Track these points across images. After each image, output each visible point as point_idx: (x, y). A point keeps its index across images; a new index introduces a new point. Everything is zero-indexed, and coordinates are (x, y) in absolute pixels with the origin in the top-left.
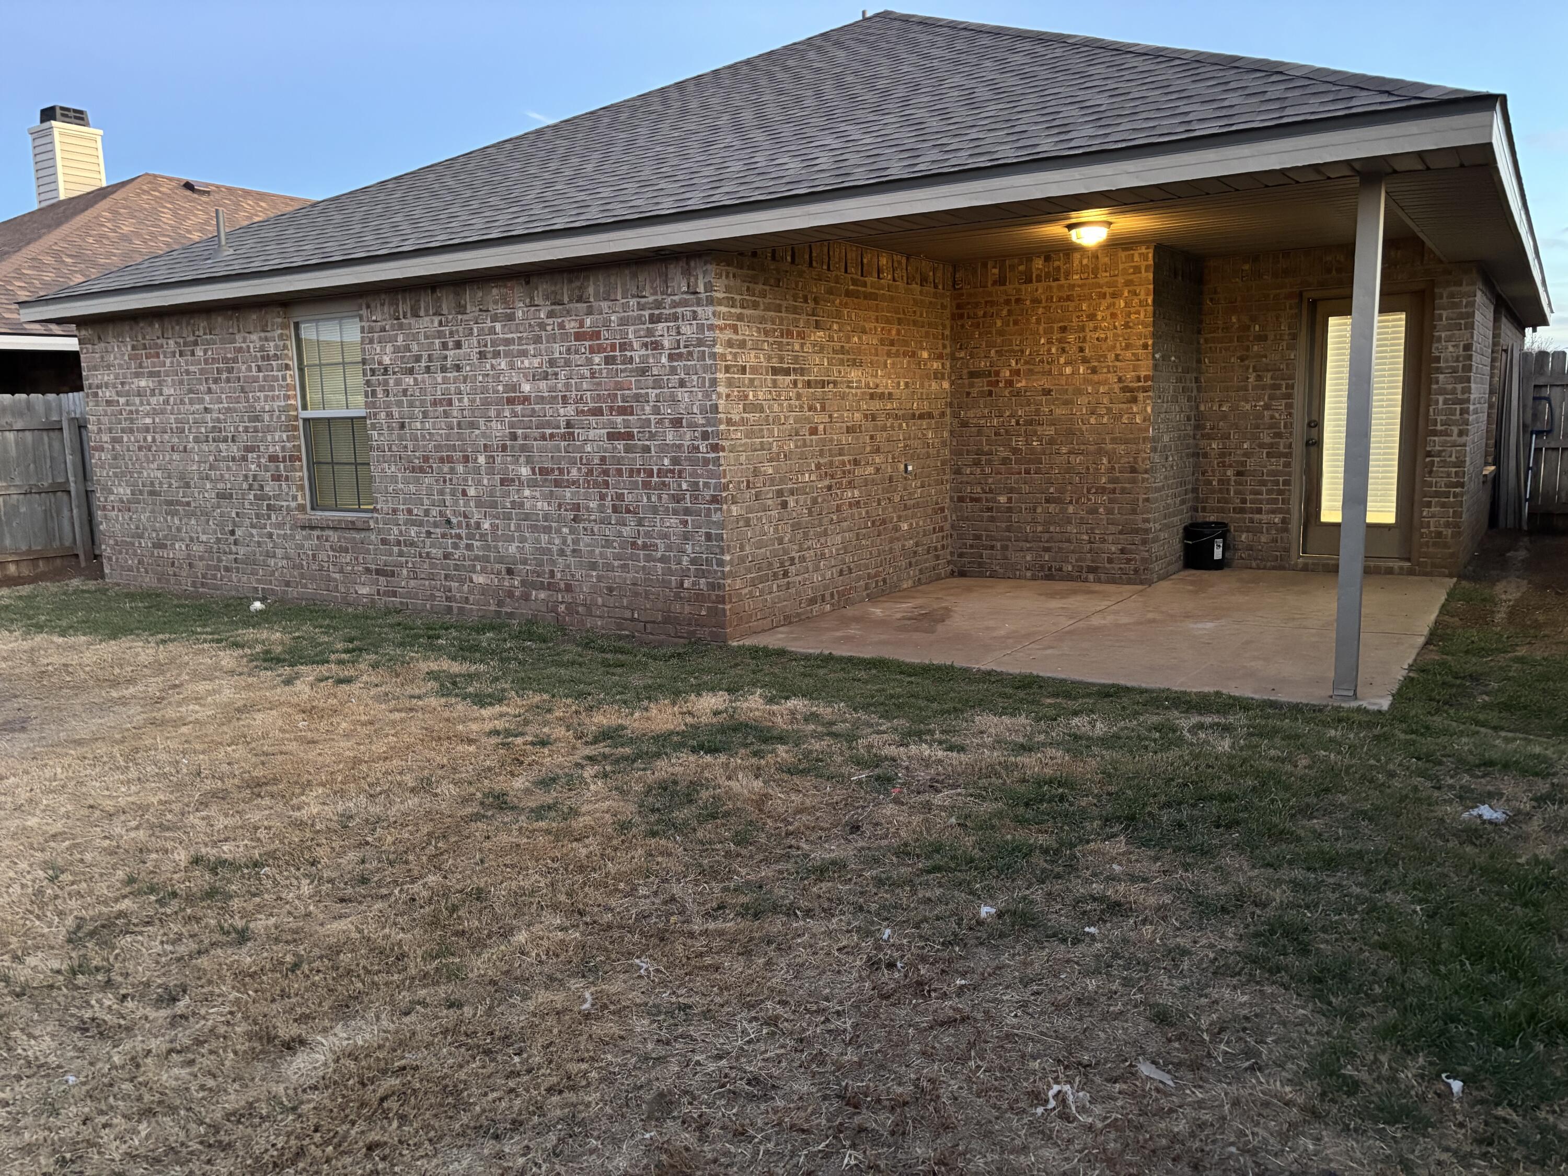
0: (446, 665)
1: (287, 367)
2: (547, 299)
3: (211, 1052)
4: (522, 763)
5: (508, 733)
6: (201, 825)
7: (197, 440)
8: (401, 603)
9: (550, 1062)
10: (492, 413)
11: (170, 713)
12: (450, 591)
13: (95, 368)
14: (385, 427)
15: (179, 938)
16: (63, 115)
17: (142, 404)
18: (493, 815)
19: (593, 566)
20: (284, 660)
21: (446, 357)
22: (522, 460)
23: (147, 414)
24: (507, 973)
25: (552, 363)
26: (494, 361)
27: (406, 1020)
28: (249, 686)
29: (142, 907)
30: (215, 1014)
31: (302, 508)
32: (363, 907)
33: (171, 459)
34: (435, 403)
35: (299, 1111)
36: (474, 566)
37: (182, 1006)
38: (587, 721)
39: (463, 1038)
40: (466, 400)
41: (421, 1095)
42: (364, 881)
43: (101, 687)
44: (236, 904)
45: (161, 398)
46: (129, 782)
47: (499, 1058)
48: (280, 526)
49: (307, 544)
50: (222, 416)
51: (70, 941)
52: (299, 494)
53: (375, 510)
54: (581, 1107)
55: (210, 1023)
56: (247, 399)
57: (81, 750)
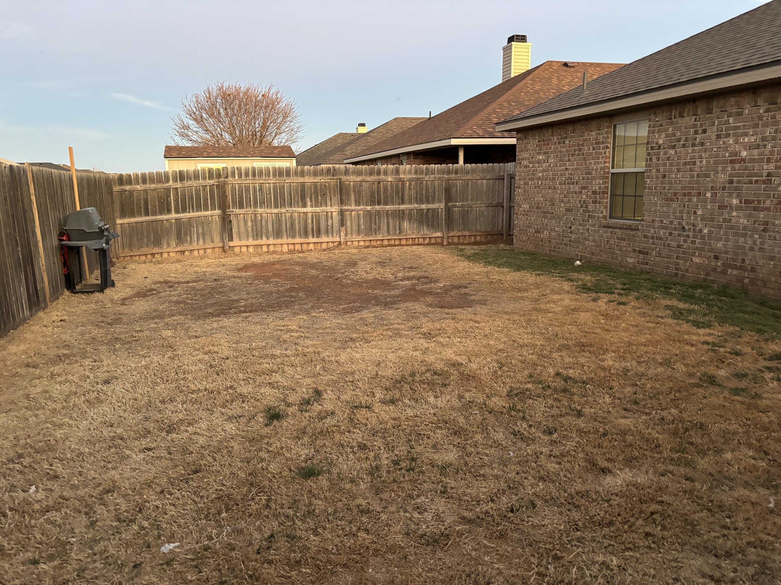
0: (674, 302)
1: (607, 147)
2: (767, 102)
3: (568, 462)
4: (724, 362)
5: (714, 344)
6: (559, 359)
7: (560, 184)
8: (650, 268)
9: (749, 529)
10: (720, 169)
11: (543, 306)
12: (678, 265)
13: (522, 151)
14: (654, 177)
15: (551, 407)
16: (517, 39)
17: (539, 167)
18: (707, 386)
19: (772, 258)
20: (592, 290)
21: (696, 138)
22: (735, 195)
23: (540, 172)
24: (719, 472)
25: (763, 139)
26: (725, 140)
27: (663, 478)
28: (576, 300)
29: (536, 389)
30: (570, 445)
31: (605, 217)
32: (636, 416)
33: (548, 193)
34: (685, 164)
35: (610, 503)
36: (695, 253)
37: (555, 436)
38: (765, 347)
39: (695, 498)
40: (704, 162)
41: (673, 519)
42: (636, 403)
43: (514, 291)
44: (576, 398)
45: (547, 164)
46: (528, 333)
47: (716, 516)
48: (593, 225)
49: (605, 235)
50: (573, 172)
51: (508, 395)
52: (604, 210)
53: (642, 220)
54: (769, 560)
55: (567, 448)
56: (586, 163)
57: (508, 317)
